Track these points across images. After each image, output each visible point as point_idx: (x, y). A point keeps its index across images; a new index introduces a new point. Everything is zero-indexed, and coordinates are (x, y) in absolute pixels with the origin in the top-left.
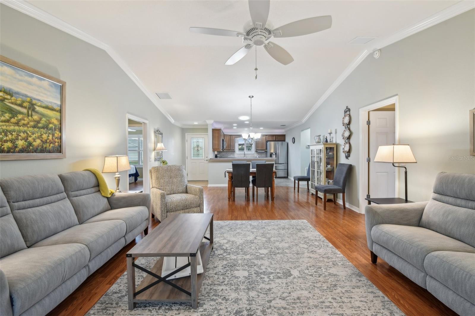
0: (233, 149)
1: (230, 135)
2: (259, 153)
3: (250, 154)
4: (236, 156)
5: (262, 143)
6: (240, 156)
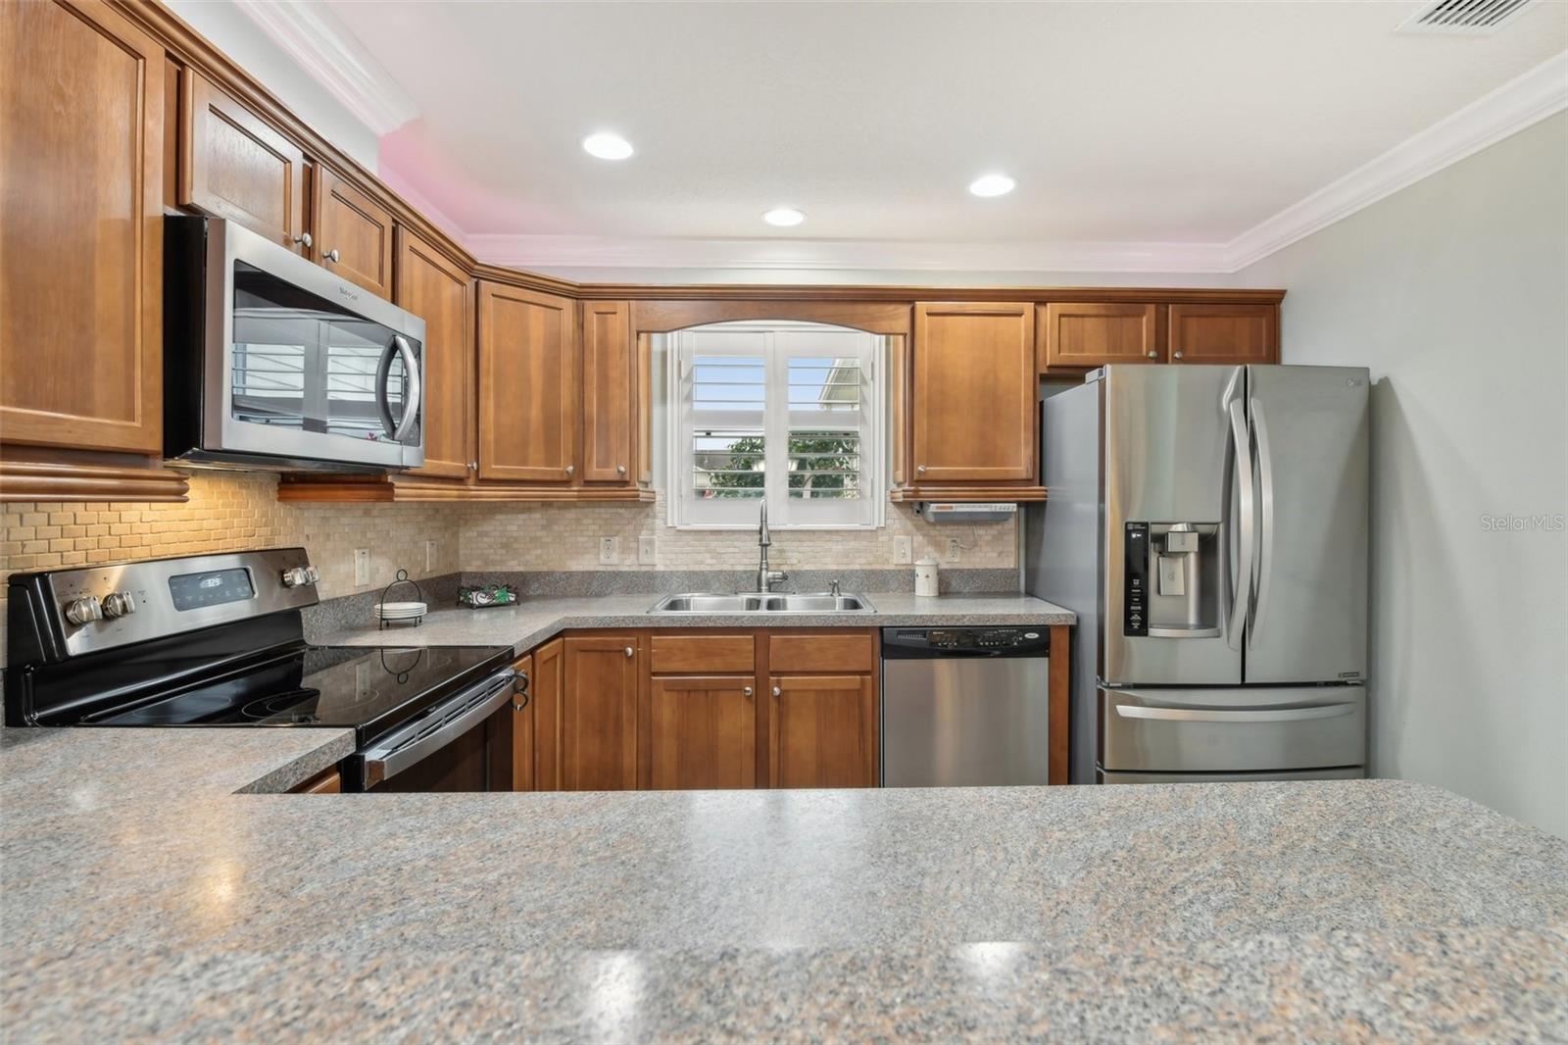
0: (610, 473)
1: (581, 294)
2: (944, 520)
3: (835, 537)
4: (657, 544)
5: (990, 404)
6: (714, 561)
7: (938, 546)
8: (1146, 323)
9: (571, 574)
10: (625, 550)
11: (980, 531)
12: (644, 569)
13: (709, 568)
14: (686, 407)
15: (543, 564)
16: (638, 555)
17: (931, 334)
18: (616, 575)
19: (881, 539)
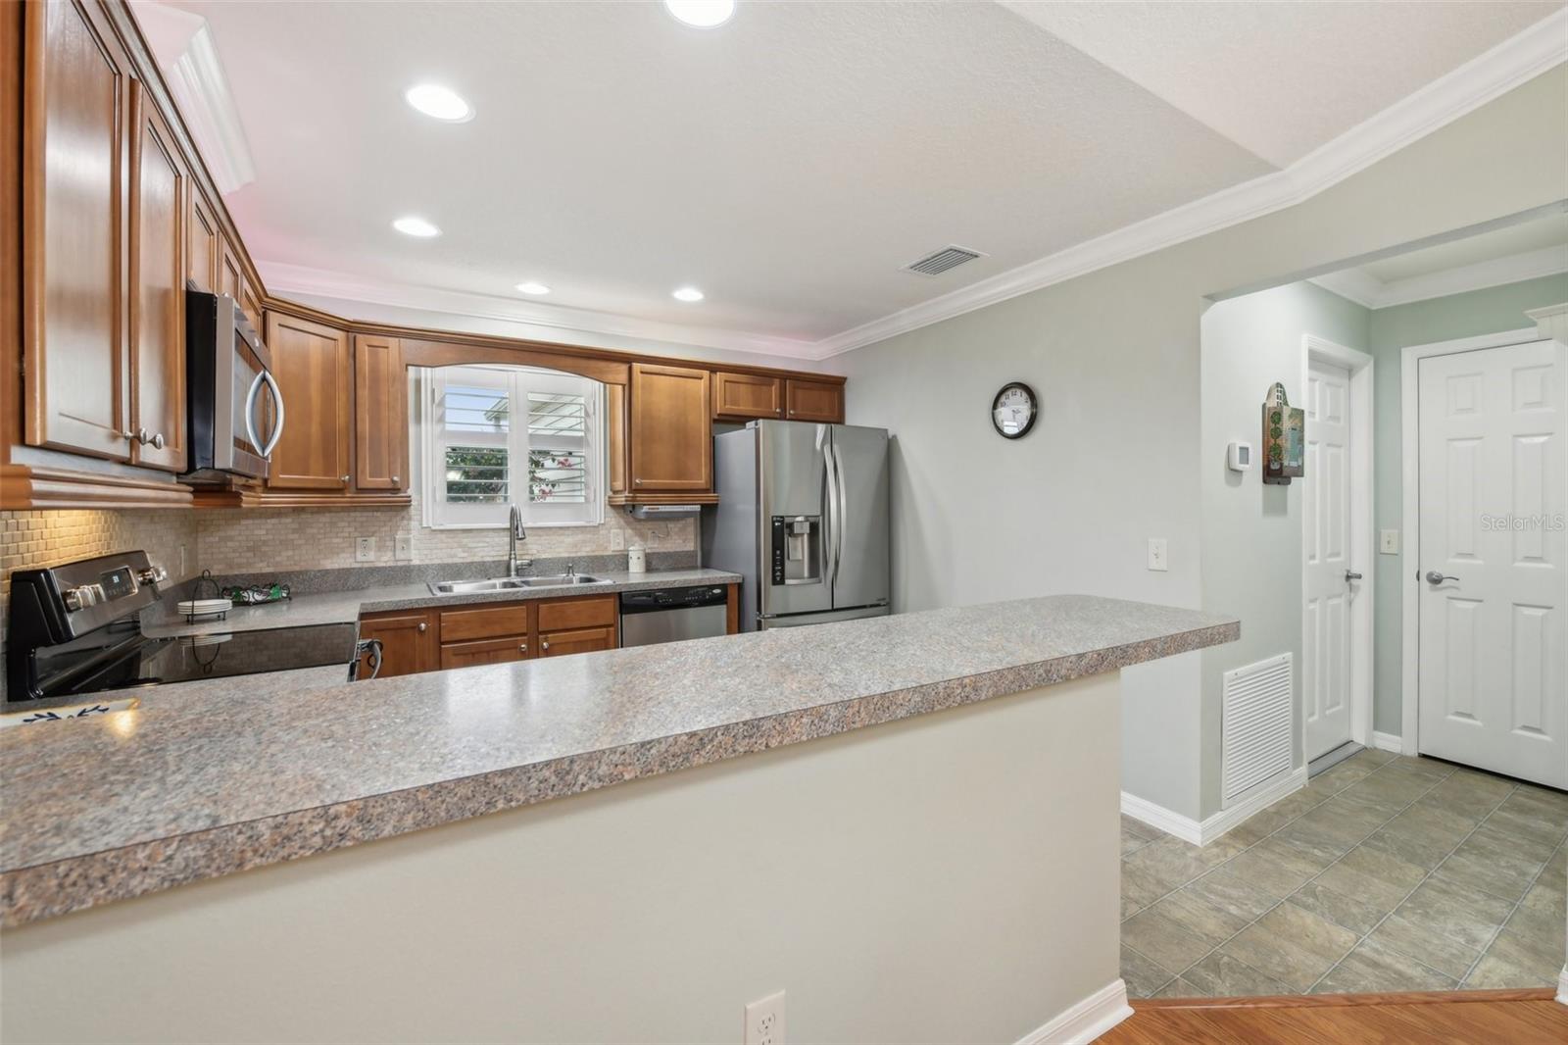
0: (383, 481)
1: (351, 328)
2: (652, 517)
3: (567, 532)
4: (413, 542)
5: (682, 437)
6: (466, 555)
7: (642, 536)
8: (774, 390)
9: (327, 572)
10: (380, 548)
11: (671, 525)
12: (400, 564)
13: (461, 561)
14: (438, 428)
15: (295, 565)
16: (395, 551)
17: (643, 387)
18: (373, 571)
19: (601, 532)
